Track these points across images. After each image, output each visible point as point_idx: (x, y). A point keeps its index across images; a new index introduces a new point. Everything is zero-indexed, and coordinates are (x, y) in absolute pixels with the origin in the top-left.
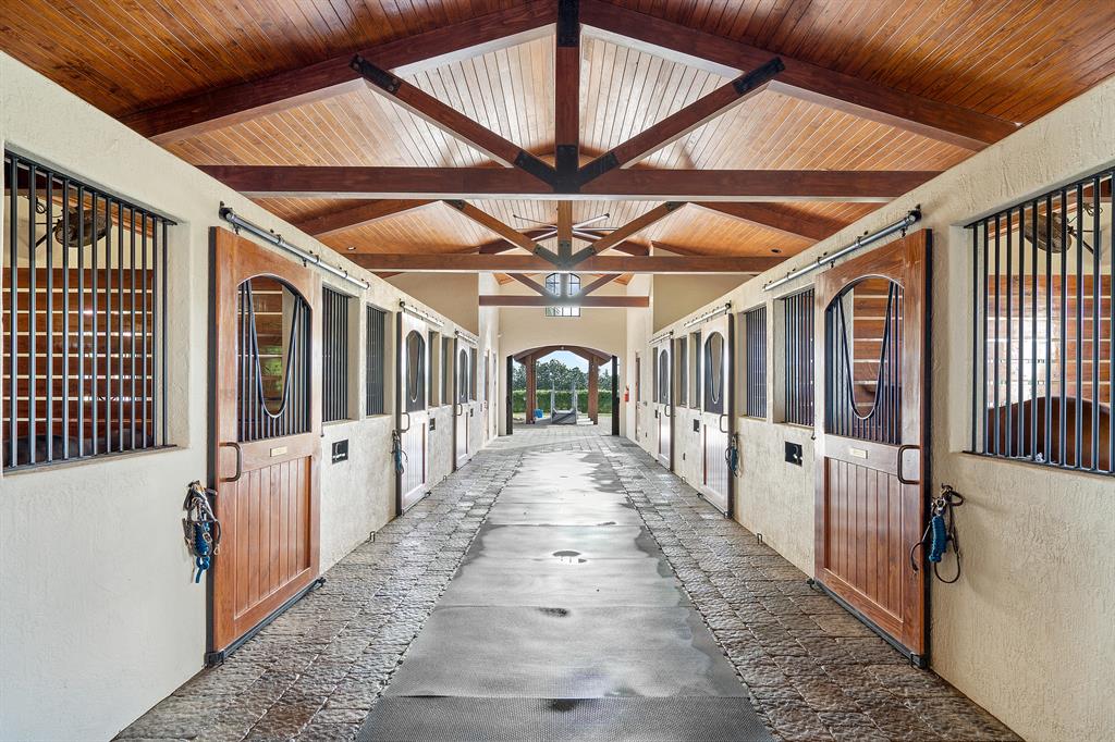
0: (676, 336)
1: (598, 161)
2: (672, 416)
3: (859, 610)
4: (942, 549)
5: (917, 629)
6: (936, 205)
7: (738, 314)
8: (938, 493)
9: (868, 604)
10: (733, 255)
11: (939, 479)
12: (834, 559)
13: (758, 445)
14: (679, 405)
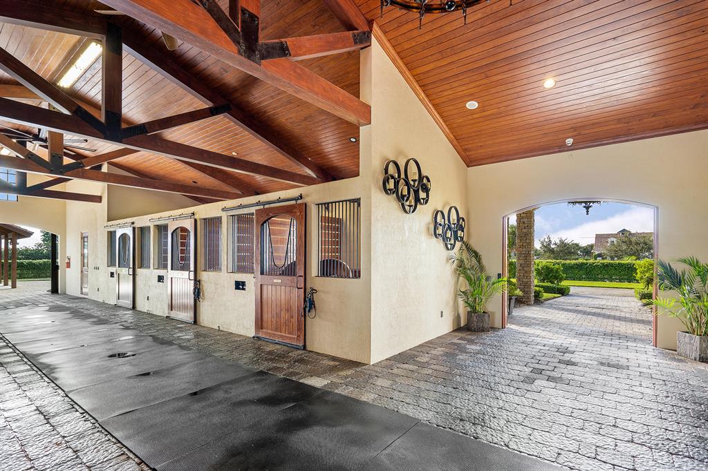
0: (137, 225)
1: (131, 128)
2: (134, 275)
3: (277, 340)
4: (310, 308)
5: (302, 337)
6: (307, 196)
7: (200, 219)
8: (308, 290)
9: (282, 336)
10: (180, 183)
11: (308, 286)
12: (265, 325)
13: (216, 284)
14: (141, 267)
